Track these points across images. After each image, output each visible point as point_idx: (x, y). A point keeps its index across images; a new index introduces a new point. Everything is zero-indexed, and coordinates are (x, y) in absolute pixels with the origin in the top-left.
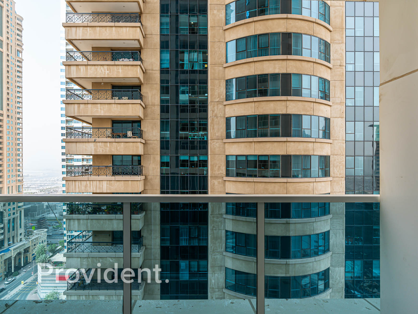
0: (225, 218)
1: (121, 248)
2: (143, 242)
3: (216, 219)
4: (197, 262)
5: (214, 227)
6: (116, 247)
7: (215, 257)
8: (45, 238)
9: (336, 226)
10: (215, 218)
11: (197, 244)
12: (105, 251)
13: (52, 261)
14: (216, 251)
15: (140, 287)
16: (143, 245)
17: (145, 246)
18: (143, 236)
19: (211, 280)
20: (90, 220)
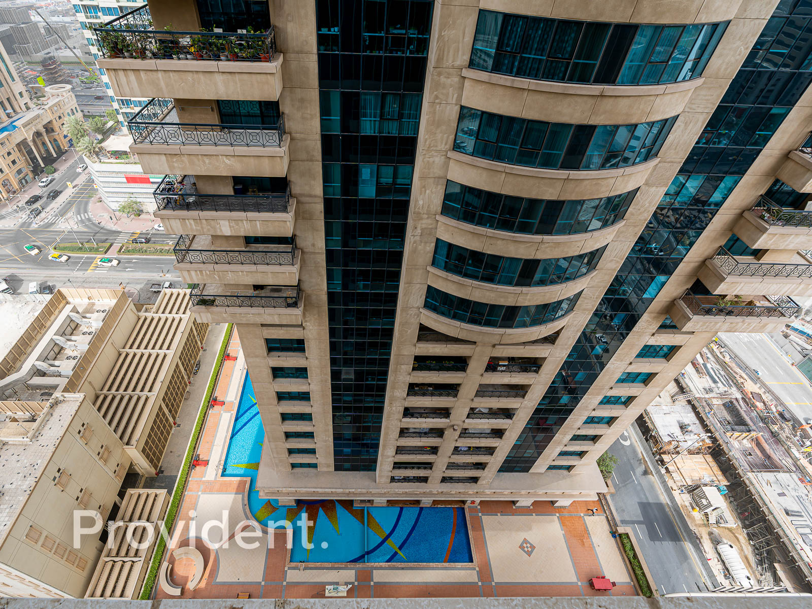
0: (464, 78)
1: (242, 138)
2: (284, 125)
3: (445, 79)
4: (393, 168)
5: (437, 97)
6: (231, 134)
7: (431, 160)
8: (73, 103)
9: (697, 105)
10: (442, 77)
11: (395, 133)
12: (210, 142)
13: (108, 150)
14: (435, 148)
15: (289, 208)
16: (285, 133)
17: (290, 133)
18: (283, 113)
19: (417, 201)
20: (163, 73)
